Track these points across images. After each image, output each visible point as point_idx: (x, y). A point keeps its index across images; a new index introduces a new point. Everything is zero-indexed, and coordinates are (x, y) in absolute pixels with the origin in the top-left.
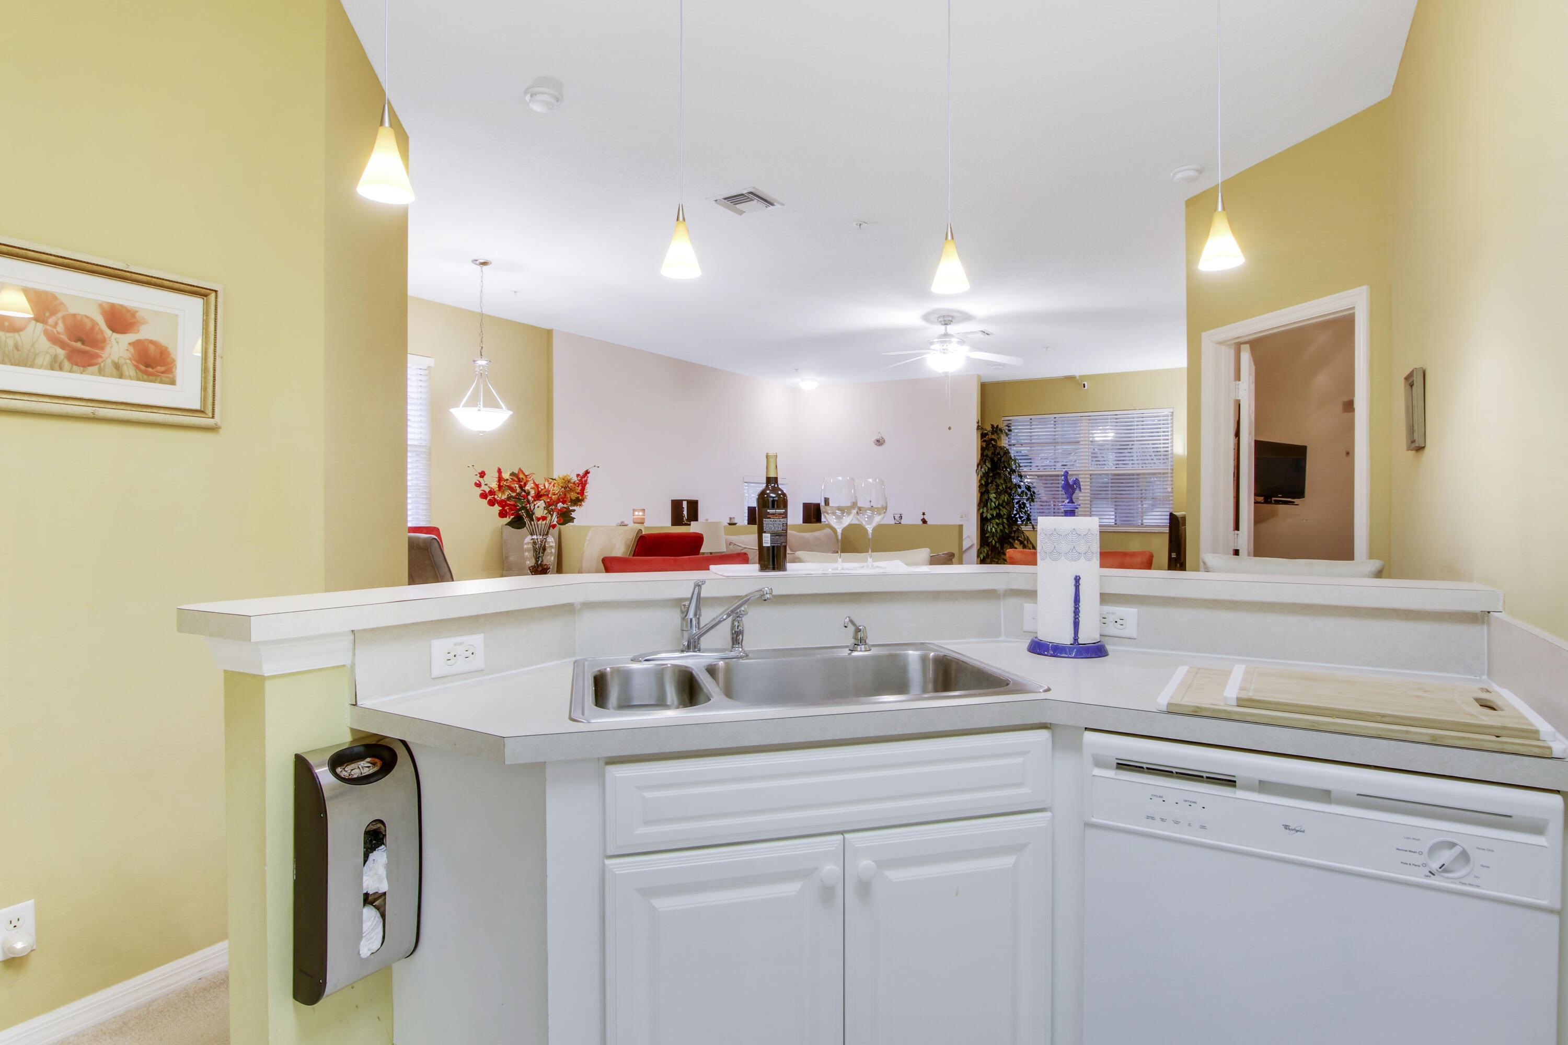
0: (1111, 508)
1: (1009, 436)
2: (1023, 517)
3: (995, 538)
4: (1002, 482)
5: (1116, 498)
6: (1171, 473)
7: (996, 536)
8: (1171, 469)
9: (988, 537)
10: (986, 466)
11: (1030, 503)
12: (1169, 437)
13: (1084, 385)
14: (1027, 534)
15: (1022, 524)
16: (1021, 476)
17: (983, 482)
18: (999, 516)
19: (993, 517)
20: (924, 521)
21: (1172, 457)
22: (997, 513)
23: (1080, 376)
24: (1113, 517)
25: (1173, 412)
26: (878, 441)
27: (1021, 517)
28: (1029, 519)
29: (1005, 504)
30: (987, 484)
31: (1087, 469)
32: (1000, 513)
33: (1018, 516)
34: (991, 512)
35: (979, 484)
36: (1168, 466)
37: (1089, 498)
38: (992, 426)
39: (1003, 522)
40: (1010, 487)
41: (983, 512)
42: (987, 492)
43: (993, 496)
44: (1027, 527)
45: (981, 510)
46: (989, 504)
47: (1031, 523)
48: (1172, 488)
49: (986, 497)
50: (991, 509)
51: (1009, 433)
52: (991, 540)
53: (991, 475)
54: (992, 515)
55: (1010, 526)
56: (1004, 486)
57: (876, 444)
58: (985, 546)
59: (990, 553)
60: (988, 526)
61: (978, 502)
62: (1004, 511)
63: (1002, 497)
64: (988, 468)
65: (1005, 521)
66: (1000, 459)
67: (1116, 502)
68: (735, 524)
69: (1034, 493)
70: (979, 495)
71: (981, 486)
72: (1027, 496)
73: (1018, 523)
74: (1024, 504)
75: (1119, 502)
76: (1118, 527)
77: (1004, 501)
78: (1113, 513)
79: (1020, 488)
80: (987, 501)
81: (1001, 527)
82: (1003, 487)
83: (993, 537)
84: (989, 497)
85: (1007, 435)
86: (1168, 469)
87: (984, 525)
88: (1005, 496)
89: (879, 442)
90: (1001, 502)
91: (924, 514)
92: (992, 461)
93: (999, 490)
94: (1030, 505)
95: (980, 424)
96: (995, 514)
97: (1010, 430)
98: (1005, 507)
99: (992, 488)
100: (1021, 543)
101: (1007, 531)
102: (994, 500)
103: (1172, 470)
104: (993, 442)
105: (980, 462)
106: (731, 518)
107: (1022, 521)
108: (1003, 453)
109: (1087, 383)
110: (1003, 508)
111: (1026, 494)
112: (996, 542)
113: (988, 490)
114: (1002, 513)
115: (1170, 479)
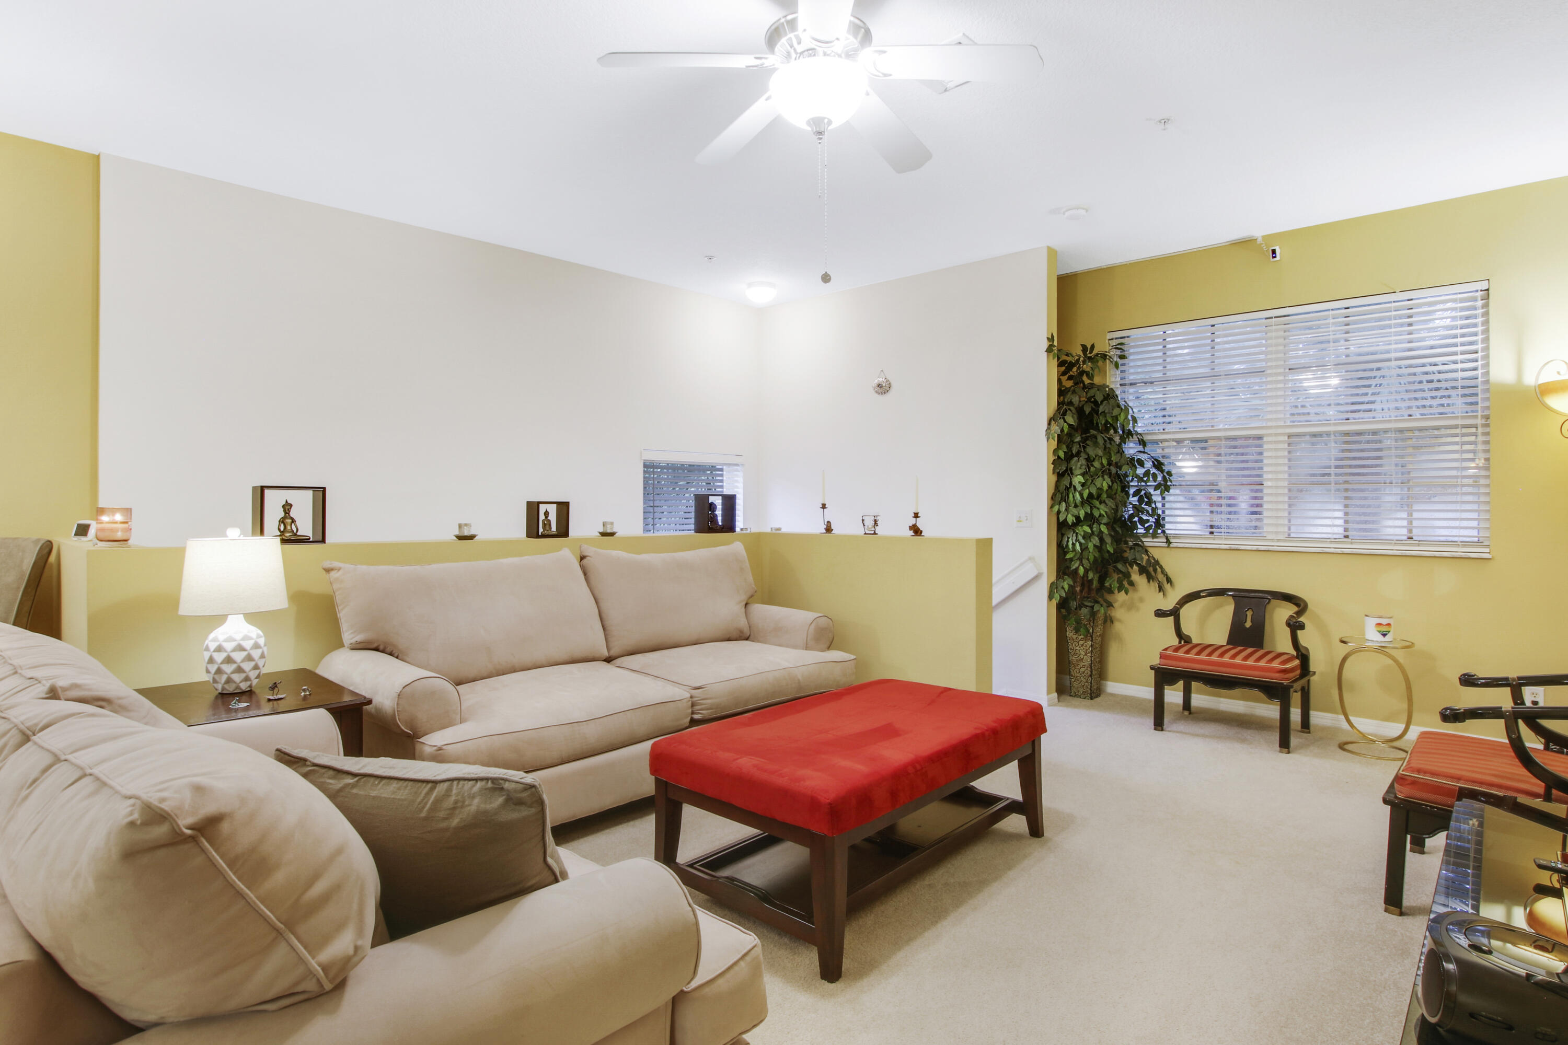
0: (1335, 503)
1: (1121, 368)
2: (1148, 521)
3: (1085, 561)
4: (1100, 453)
5: (1346, 482)
6: (1484, 426)
7: (1088, 559)
8: (1483, 417)
9: (1071, 560)
10: (1065, 421)
11: (1161, 494)
12: (1479, 346)
13: (1274, 252)
14: (1155, 553)
15: (1145, 535)
16: (1143, 443)
17: (1062, 454)
18: (1090, 519)
19: (1078, 520)
20: (917, 531)
21: (1488, 390)
22: (1086, 513)
23: (1264, 237)
24: (1341, 522)
25: (1488, 290)
26: (880, 386)
27: (1142, 522)
28: (1159, 524)
29: (1104, 496)
30: (1069, 457)
31: (1282, 423)
32: (1092, 514)
33: (1136, 519)
34: (1075, 511)
35: (1052, 458)
36: (1477, 411)
37: (1286, 484)
38: (1084, 348)
39: (1101, 532)
40: (1116, 463)
41: (1059, 512)
42: (1069, 472)
43: (1078, 480)
44: (1155, 540)
45: (1056, 508)
46: (1071, 496)
47: (1164, 532)
48: (1487, 460)
49: (1066, 482)
50: (1076, 506)
51: (1120, 361)
52: (1077, 565)
53: (1078, 439)
54: (1078, 518)
55: (1117, 540)
56: (1105, 462)
57: (876, 392)
58: (1066, 577)
59: (1078, 589)
60: (1068, 538)
61: (1052, 491)
62: (1102, 510)
63: (1098, 482)
64: (1070, 426)
65: (1104, 528)
66: (1095, 411)
67: (1346, 490)
68: (612, 534)
69: (1169, 473)
70: (1054, 478)
71: (1056, 462)
72: (1155, 481)
73: (1139, 531)
74: (1148, 496)
75: (1353, 490)
76: (1351, 543)
77: (1100, 489)
78: (1341, 514)
79: (1141, 463)
80: (1067, 489)
81: (1096, 540)
82: (1102, 464)
83: (1081, 559)
84: (1071, 483)
85: (1117, 366)
86: (1476, 417)
87: (1063, 535)
88: (1104, 480)
89: (883, 388)
90: (1094, 491)
91: (916, 516)
92: (1080, 411)
93: (1092, 469)
94: (1163, 498)
95: (1055, 343)
96: (1082, 516)
97: (1122, 357)
98: (1104, 502)
99: (1078, 465)
100: (1143, 570)
101: (1111, 550)
102: (1079, 488)
103: (1487, 418)
104: (1085, 378)
105: (1054, 415)
106: (604, 524)
107: (1147, 529)
108: (1102, 398)
109: (1280, 248)
110: (1101, 503)
111: (1155, 476)
112: (1086, 571)
113: (1071, 469)
114: (1096, 514)
115: (1481, 438)
